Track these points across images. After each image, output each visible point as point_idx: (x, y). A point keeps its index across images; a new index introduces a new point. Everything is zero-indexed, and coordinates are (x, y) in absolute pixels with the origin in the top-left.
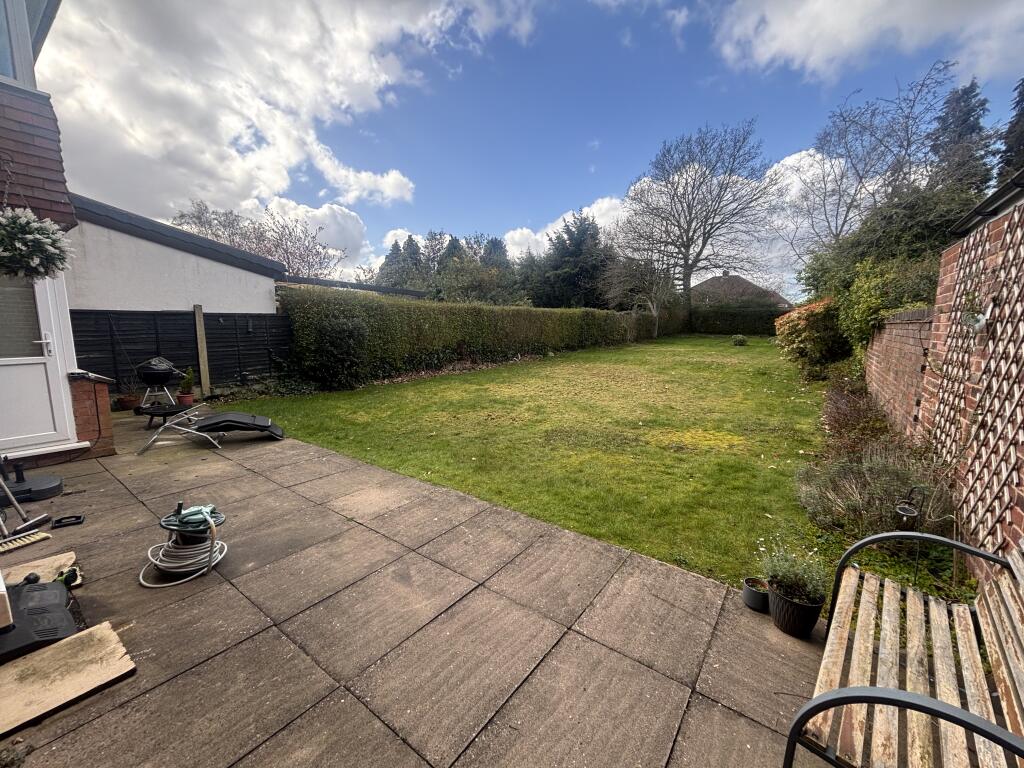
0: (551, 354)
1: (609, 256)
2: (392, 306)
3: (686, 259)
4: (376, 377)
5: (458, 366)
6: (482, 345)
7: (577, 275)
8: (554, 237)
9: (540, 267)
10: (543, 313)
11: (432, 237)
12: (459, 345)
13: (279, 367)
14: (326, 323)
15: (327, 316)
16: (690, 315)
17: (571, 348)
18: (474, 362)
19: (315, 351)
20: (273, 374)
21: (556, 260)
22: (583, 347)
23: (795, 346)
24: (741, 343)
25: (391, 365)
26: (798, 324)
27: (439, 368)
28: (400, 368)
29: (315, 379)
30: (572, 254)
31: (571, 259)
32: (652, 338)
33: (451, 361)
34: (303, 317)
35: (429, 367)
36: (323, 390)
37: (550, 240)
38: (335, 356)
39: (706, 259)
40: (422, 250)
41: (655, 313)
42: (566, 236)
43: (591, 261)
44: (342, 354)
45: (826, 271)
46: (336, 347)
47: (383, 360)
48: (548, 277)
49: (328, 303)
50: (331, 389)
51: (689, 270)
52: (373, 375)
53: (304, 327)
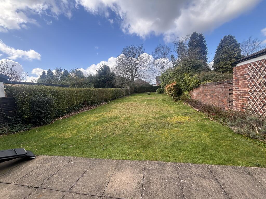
0: (109, 101)
1: (113, 75)
2: (61, 91)
3: (132, 75)
4: (57, 117)
5: (85, 109)
6: (91, 101)
7: (106, 80)
8: (98, 70)
9: (94, 78)
10: (106, 90)
11: (57, 70)
12: (84, 102)
13: (9, 121)
14: (34, 99)
15: (34, 96)
16: (135, 89)
17: (113, 99)
18: (89, 107)
19: (30, 111)
20: (6, 124)
21: (99, 76)
22: (116, 99)
23: (172, 93)
24: (149, 94)
25: (62, 112)
26: (172, 88)
27: (78, 110)
28: (65, 112)
29: (30, 123)
30: (103, 74)
31: (104, 76)
32: (129, 95)
33: (82, 107)
34: (22, 98)
35: (75, 110)
36: (35, 127)
37: (97, 71)
38: (40, 112)
39: (136, 75)
40: (54, 74)
41: (129, 89)
42: (101, 70)
43: (109, 76)
44: (44, 111)
45: (165, 77)
46: (40, 108)
47: (59, 111)
48: (97, 81)
49: (34, 91)
50: (39, 125)
51: (133, 78)
52: (55, 117)
53: (22, 102)
